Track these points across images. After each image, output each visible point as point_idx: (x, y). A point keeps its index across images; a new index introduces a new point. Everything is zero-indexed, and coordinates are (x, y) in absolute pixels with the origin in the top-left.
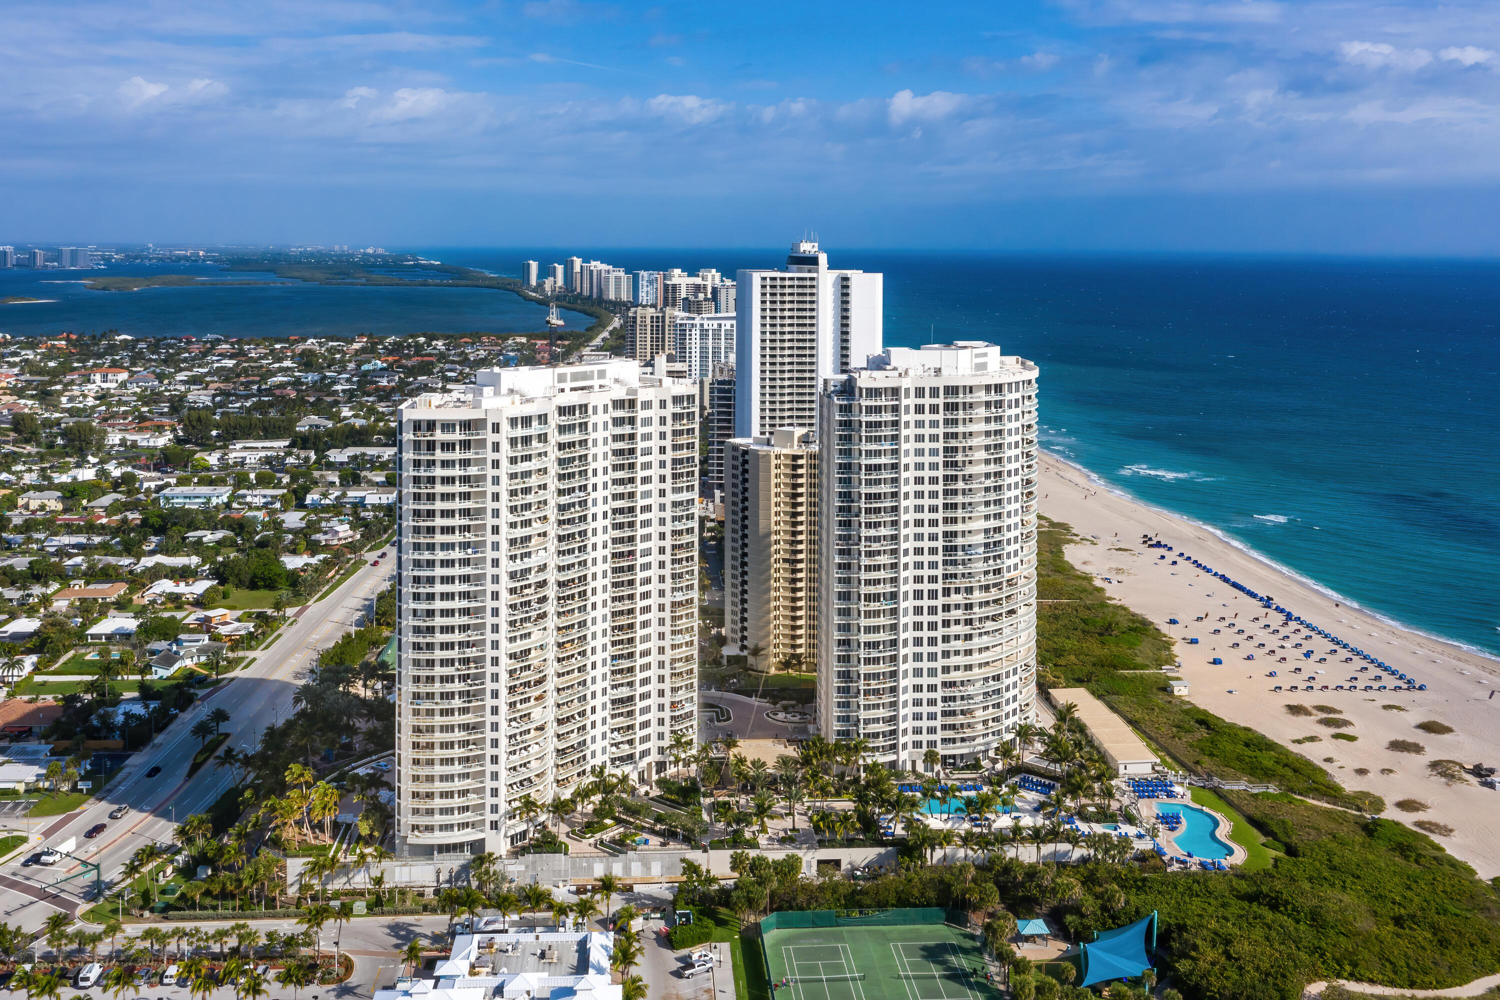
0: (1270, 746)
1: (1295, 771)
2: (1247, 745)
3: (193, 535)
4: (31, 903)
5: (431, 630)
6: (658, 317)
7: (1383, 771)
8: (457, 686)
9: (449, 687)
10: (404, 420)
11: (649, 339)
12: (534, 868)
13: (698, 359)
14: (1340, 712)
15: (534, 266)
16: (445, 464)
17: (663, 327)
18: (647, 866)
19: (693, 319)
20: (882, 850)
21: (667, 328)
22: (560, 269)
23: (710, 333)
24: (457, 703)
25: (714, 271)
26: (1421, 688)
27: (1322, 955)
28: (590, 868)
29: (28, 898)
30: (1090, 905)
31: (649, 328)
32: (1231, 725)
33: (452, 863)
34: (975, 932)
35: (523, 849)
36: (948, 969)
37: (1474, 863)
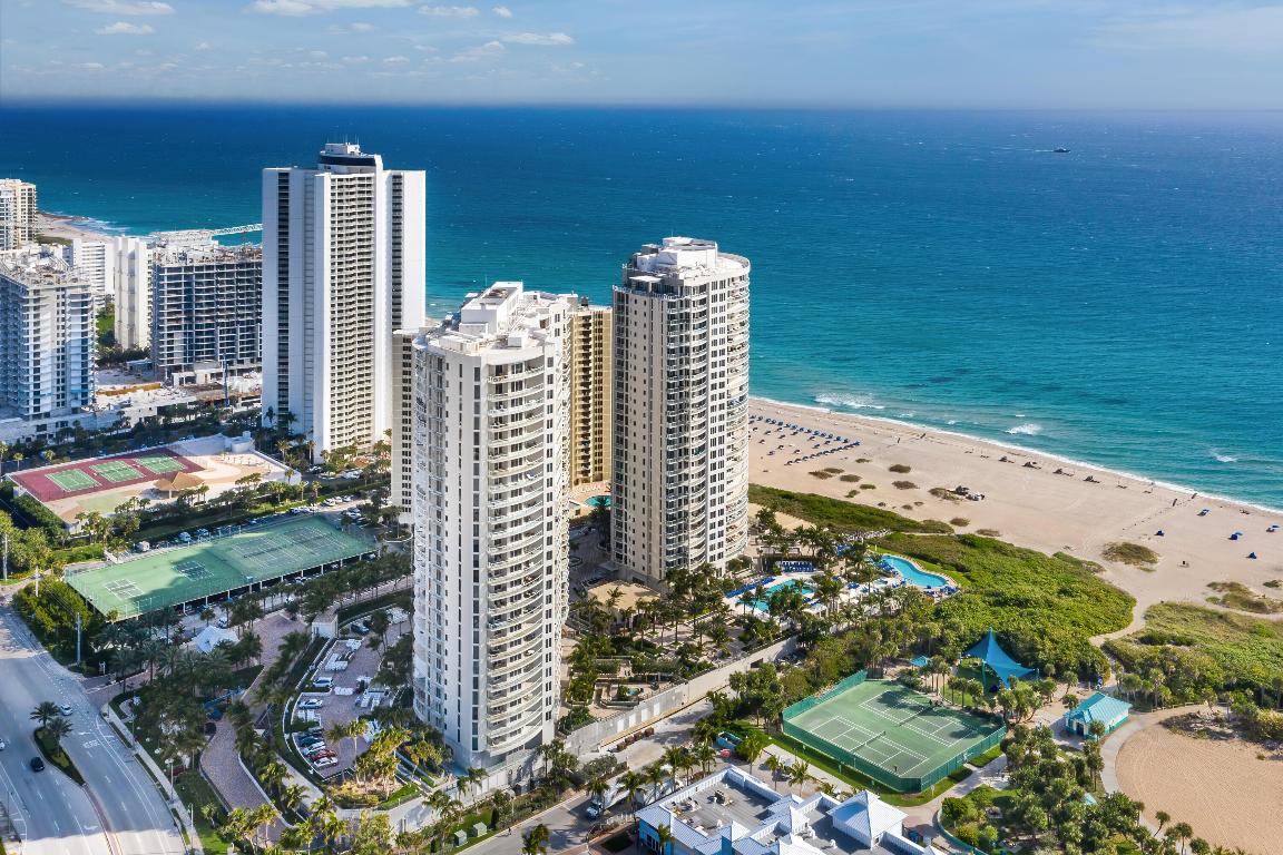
1: (880, 517)
5: (503, 557)
7: (917, 504)
8: (524, 602)
9: (518, 605)
10: (482, 366)
14: (842, 471)
16: (514, 403)
18: (651, 710)
20: (784, 642)
24: (523, 618)
26: (857, 444)
28: (615, 727)
32: (802, 495)
33: (516, 763)
34: (890, 679)
35: (564, 727)
36: (914, 708)
37: (1035, 549)
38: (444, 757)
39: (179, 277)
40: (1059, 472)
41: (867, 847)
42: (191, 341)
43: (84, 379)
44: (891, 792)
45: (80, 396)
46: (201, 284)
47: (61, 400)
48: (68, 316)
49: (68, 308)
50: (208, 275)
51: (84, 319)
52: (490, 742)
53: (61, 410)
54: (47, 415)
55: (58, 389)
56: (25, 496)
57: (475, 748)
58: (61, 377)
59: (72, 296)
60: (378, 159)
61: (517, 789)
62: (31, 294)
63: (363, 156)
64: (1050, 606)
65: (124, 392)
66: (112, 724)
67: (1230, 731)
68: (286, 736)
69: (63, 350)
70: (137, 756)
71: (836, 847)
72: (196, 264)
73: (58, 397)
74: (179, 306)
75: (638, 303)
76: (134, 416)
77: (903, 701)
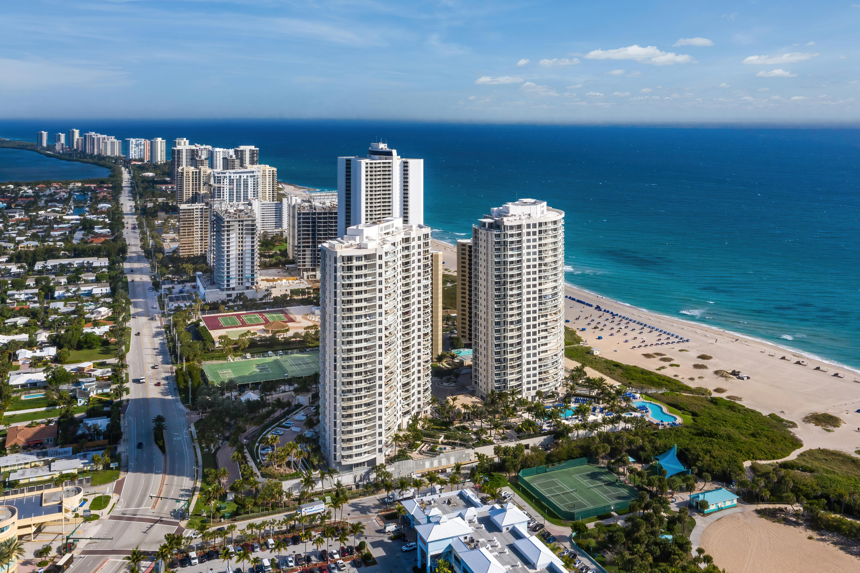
0: (651, 373)
1: (669, 382)
2: (642, 373)
3: (10, 321)
4: (152, 526)
5: (350, 359)
6: (196, 172)
7: (699, 378)
8: (363, 385)
9: (360, 386)
10: (338, 256)
11: (191, 185)
12: (399, 468)
13: (228, 196)
14: (665, 355)
15: (45, 134)
16: (357, 277)
17: (200, 177)
18: (448, 460)
19: (225, 173)
20: (545, 437)
21: (202, 178)
22: (63, 136)
23: (235, 181)
24: (363, 393)
25: (185, 139)
26: (687, 341)
27: (741, 452)
28: (424, 464)
29: (149, 524)
30: (648, 446)
31: (191, 178)
32: (628, 366)
33: (361, 471)
34: (603, 466)
35: (391, 460)
36: (604, 481)
37: (758, 410)
38: (319, 461)
39: (309, 218)
40: (818, 368)
41: (501, 531)
42: (315, 255)
43: (252, 271)
44: (557, 518)
45: (250, 280)
46: (321, 222)
47: (240, 281)
48: (244, 236)
49: (244, 232)
50: (325, 218)
51: (253, 238)
52: (343, 457)
53: (241, 287)
54: (233, 289)
55: (239, 275)
56: (204, 327)
57: (335, 459)
58: (240, 269)
59: (247, 225)
60: (394, 152)
61: (357, 486)
62: (226, 223)
63: (388, 149)
64: (729, 439)
65: (274, 280)
66: (191, 432)
67: (802, 522)
68: (257, 444)
69: (242, 254)
70: (194, 447)
71: (484, 528)
72: (318, 211)
73: (239, 279)
74: (309, 235)
75: (482, 234)
76: (276, 293)
77: (602, 477)
